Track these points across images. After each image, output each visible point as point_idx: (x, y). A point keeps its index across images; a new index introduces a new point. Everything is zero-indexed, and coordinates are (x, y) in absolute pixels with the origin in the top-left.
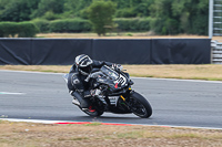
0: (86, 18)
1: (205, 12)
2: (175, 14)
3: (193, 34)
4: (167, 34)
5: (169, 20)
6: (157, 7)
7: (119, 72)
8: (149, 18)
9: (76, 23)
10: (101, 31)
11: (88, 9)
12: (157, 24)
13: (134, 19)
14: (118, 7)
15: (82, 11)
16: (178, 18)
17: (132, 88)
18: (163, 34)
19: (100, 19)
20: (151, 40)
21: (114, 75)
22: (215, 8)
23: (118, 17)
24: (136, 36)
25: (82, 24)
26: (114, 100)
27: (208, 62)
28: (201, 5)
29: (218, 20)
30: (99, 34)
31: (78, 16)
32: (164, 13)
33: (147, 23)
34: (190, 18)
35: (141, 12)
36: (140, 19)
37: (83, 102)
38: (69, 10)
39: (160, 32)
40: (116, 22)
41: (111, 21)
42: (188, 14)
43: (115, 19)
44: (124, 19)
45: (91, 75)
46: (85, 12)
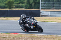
0: (6, 4)
1: (39, 3)
2: (30, 3)
3: (35, 9)
4: (28, 9)
5: (29, 5)
6: (25, 2)
7: (34, 19)
8: (23, 5)
9: (3, 6)
10: (10, 8)
11: (7, 2)
12: (25, 6)
13: (19, 5)
14: (15, 2)
15: (5, 3)
16: (31, 4)
17: (37, 24)
18: (27, 9)
19: (10, 5)
20: (24, 11)
21: (32, 20)
22: (41, 2)
23: (15, 4)
24: (20, 9)
25: (5, 6)
26: (32, 27)
27: (40, 17)
28: (37, 1)
29: (42, 5)
30: (10, 9)
31: (4, 4)
32: (27, 3)
33: (23, 6)
34: (35, 5)
35: (21, 3)
36: (21, 5)
37: (23, 28)
38: (1, 2)
39: (26, 8)
40: (14, 6)
41: (13, 5)
42: (34, 3)
43: (14, 5)
44: (16, 5)
45: (26, 20)
46: (6, 3)
